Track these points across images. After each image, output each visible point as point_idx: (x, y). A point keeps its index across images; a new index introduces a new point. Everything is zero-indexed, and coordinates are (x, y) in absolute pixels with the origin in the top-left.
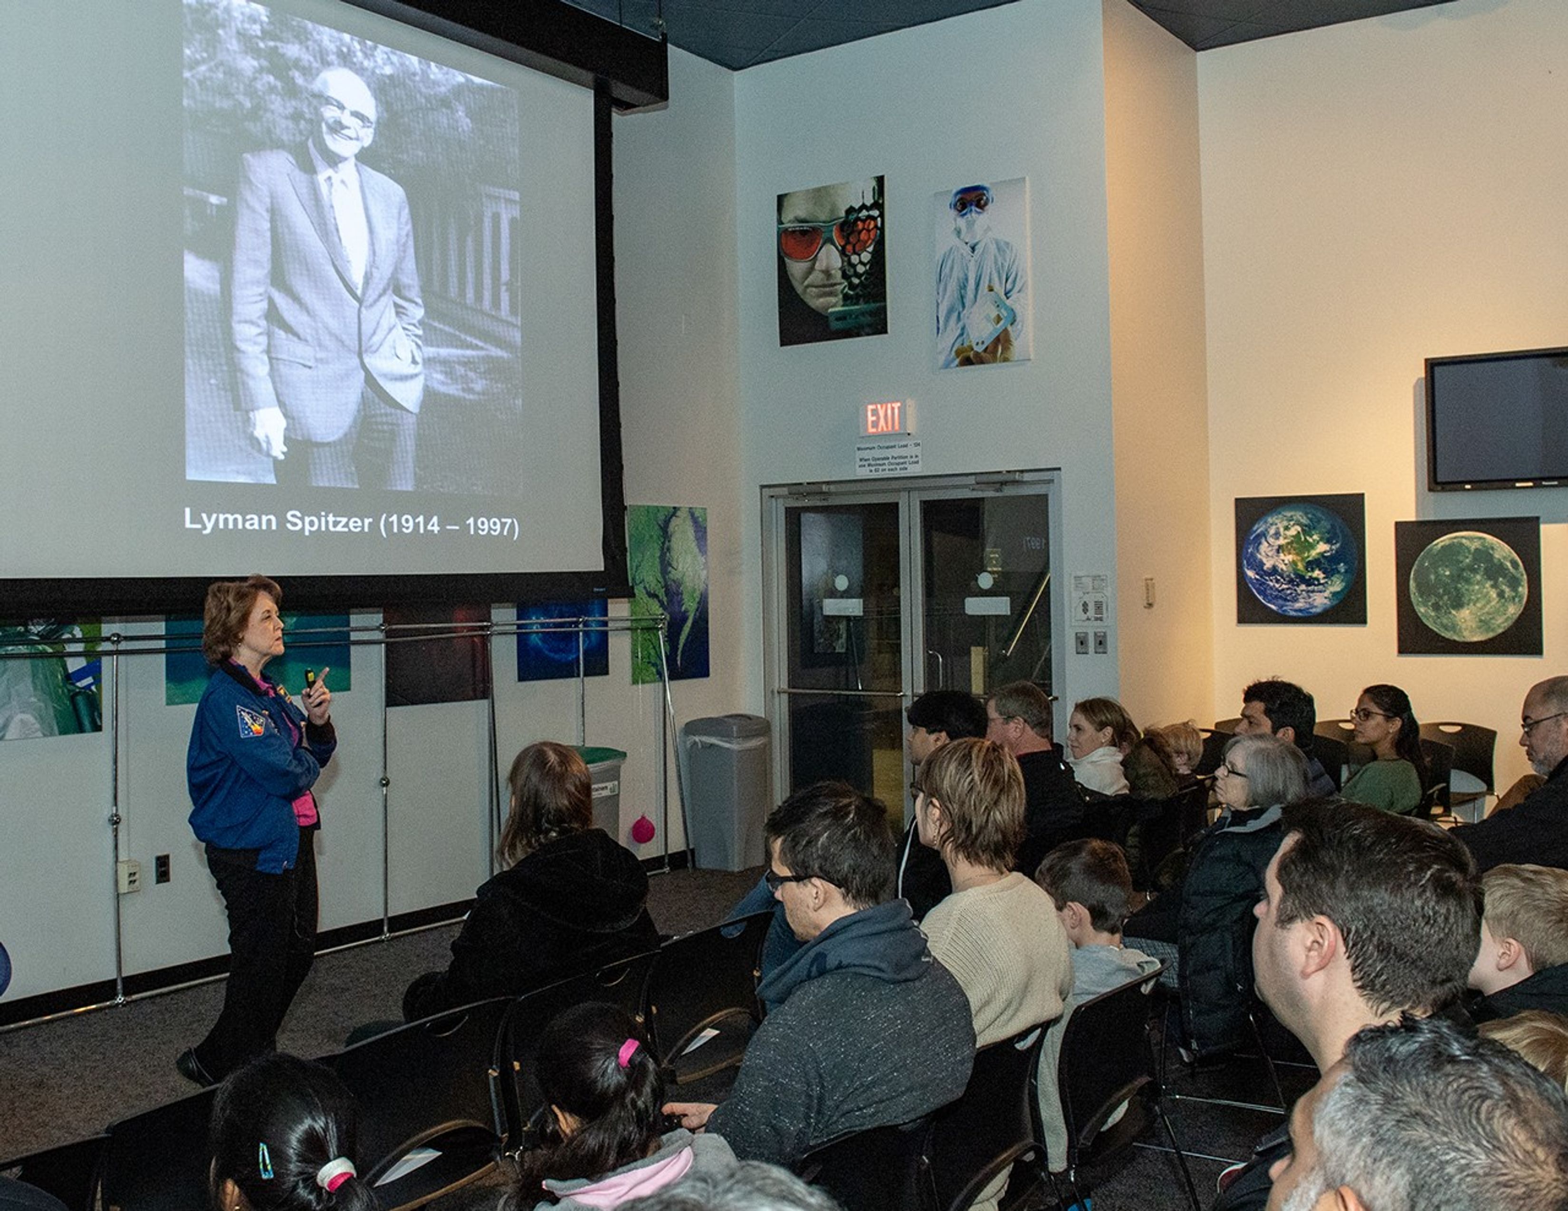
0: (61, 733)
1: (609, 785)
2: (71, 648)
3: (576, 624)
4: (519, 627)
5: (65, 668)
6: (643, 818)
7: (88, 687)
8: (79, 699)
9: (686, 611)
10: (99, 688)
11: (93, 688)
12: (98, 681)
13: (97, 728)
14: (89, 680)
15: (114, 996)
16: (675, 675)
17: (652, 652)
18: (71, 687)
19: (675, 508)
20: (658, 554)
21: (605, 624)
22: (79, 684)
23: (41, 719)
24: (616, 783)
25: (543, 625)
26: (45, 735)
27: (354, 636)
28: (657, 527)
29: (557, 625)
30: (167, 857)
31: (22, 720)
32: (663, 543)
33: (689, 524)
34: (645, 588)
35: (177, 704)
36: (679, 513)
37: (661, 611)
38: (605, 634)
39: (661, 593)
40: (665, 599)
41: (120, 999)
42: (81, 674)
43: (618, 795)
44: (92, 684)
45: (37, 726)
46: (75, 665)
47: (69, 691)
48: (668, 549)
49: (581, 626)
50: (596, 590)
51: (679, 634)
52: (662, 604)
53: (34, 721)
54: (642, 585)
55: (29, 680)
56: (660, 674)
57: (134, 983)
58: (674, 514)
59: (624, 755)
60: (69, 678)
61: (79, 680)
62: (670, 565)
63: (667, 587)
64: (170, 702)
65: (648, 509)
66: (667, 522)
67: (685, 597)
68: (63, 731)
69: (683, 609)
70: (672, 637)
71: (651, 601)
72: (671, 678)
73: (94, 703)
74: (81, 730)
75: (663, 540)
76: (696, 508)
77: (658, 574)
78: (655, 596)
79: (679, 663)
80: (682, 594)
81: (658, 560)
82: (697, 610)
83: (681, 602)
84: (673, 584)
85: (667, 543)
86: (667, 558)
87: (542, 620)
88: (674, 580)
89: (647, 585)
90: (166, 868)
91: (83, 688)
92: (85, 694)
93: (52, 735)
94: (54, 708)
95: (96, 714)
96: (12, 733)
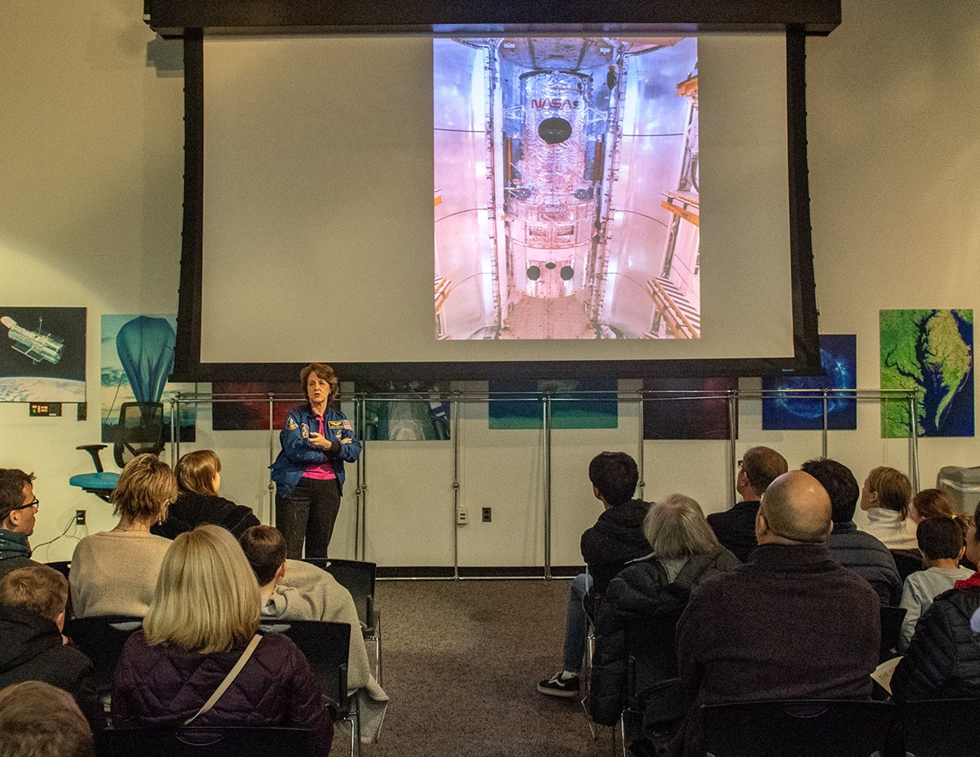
0: (426, 439)
2: (433, 397)
4: (764, 394)
5: (429, 407)
7: (442, 417)
8: (438, 423)
9: (947, 386)
10: (449, 418)
11: (445, 417)
12: (448, 414)
13: (448, 438)
14: (443, 413)
15: (452, 575)
16: (933, 433)
17: (906, 415)
18: (432, 416)
19: (934, 311)
20: (913, 344)
23: (416, 431)
25: (788, 393)
26: (418, 440)
27: (620, 396)
28: (912, 326)
29: (800, 394)
30: (489, 509)
32: (920, 337)
33: (950, 322)
34: (898, 369)
35: (495, 428)
36: (938, 315)
37: (916, 386)
38: (854, 401)
39: (918, 373)
40: (922, 378)
41: (456, 577)
42: (438, 410)
44: (444, 415)
45: (414, 435)
47: (431, 418)
48: (926, 341)
49: (825, 394)
51: (939, 402)
52: (918, 381)
53: (412, 432)
54: (895, 367)
55: (409, 412)
56: (912, 431)
57: (465, 571)
58: (932, 315)
60: (431, 412)
61: (436, 414)
62: (928, 352)
63: (923, 368)
64: (491, 427)
65: (902, 312)
66: (924, 321)
67: (946, 376)
68: (429, 438)
69: (943, 385)
70: (930, 405)
71: (905, 378)
72: (926, 435)
73: (446, 427)
74: (438, 438)
75: (919, 334)
76: (960, 310)
77: (914, 360)
78: (909, 375)
79: (937, 424)
80: (941, 373)
81: (914, 349)
82: (959, 386)
83: (940, 380)
84: (930, 366)
85: (924, 336)
86: (924, 347)
87: (788, 390)
88: (932, 364)
89: (901, 367)
90: (489, 514)
91: (440, 417)
92: (440, 421)
93: (422, 440)
94: (423, 427)
95: (446, 431)
96: (399, 437)
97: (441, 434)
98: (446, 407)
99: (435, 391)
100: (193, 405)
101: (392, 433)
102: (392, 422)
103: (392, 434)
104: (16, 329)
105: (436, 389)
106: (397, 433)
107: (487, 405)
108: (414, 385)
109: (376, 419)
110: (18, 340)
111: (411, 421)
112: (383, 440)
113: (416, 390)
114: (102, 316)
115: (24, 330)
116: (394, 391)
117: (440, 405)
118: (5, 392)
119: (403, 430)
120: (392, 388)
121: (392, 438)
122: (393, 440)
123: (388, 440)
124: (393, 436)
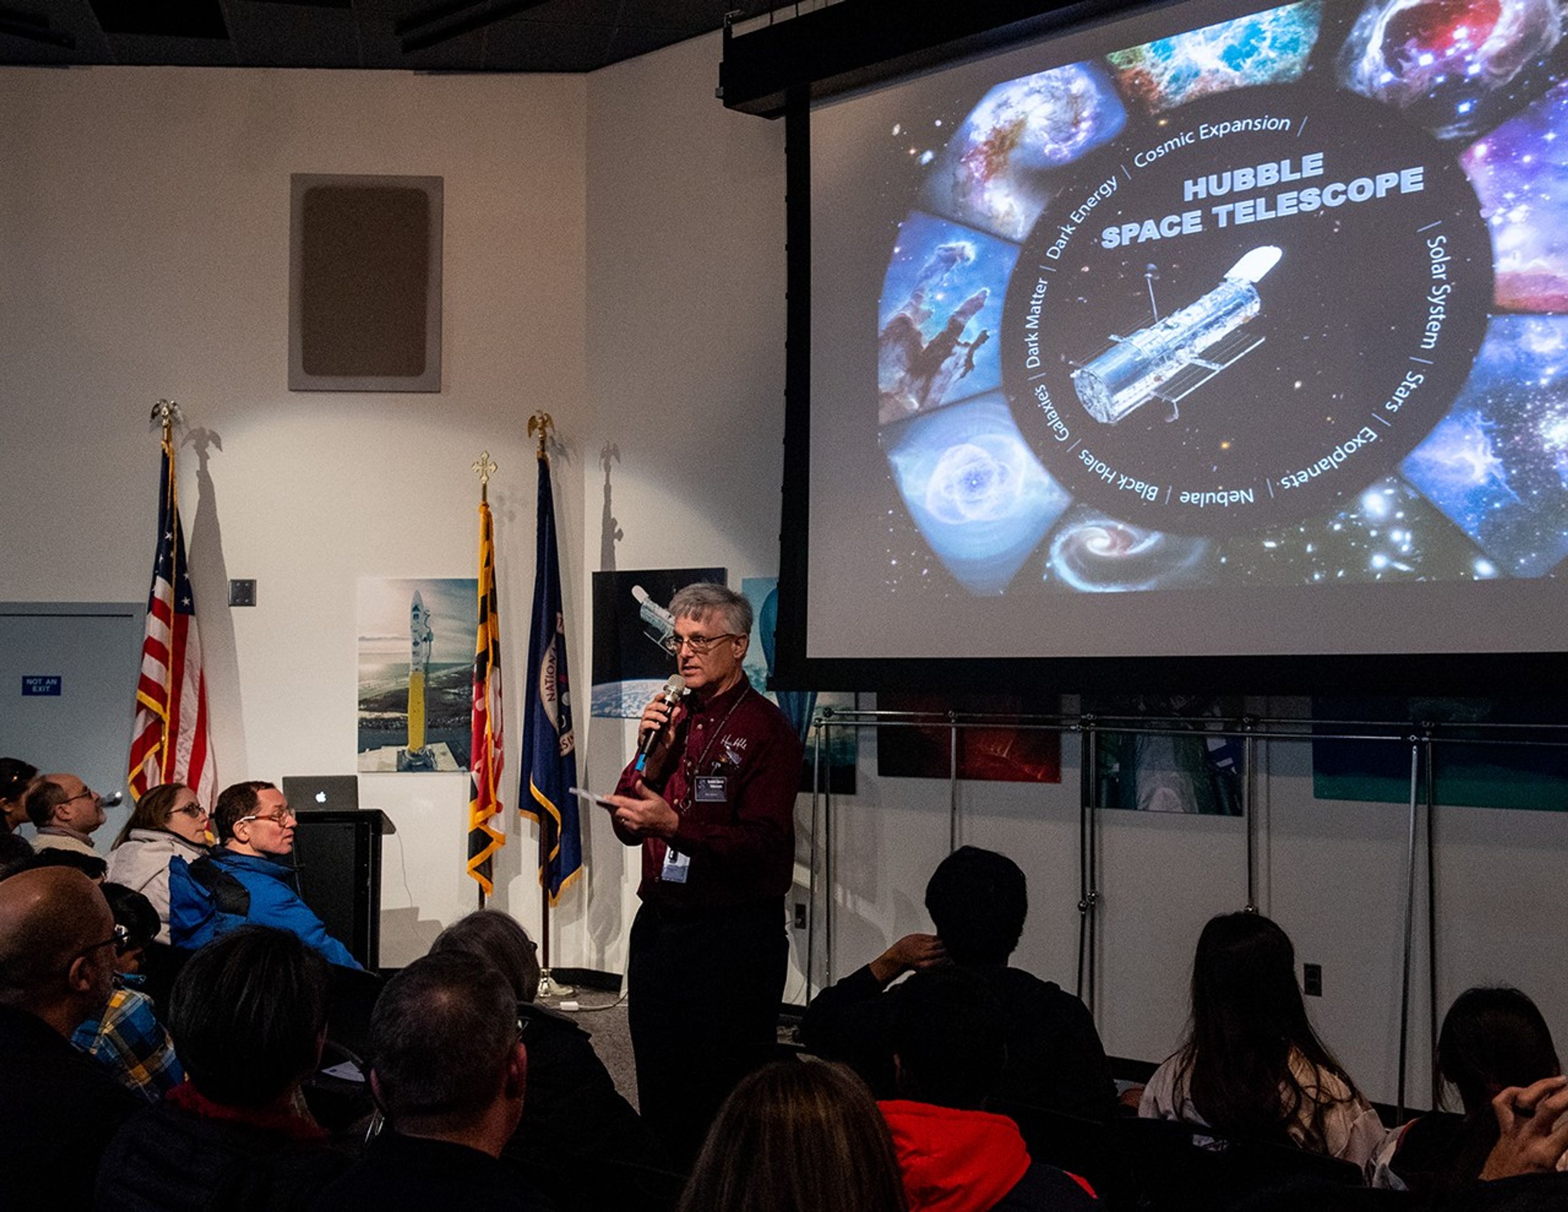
0: (1200, 812)
2: (1212, 727)
5: (1205, 746)
7: (1228, 768)
8: (1220, 781)
10: (1240, 770)
11: (1233, 769)
12: (1239, 763)
13: (1238, 813)
14: (1229, 761)
18: (1210, 766)
22: (1219, 764)
23: (1182, 794)
26: (1185, 812)
30: (1318, 967)
31: (1165, 794)
35: (1327, 798)
42: (1221, 754)
44: (1231, 766)
45: (1178, 801)
46: (1214, 744)
53: (1175, 795)
55: (1170, 755)
60: (1209, 757)
61: (1220, 760)
64: (1319, 794)
68: (1204, 810)
73: (1234, 789)
74: (1220, 811)
90: (1317, 980)
91: (1225, 768)
92: (1225, 776)
93: (1192, 812)
94: (1195, 786)
95: (1236, 796)
96: (1155, 805)
97: (1226, 804)
98: (1234, 749)
99: (1214, 716)
100: (851, 731)
101: (1142, 795)
102: (1142, 774)
103: (1142, 799)
104: (649, 605)
105: (1217, 711)
106: (1149, 797)
107: (1309, 745)
108: (1179, 703)
109: (1116, 767)
110: (650, 621)
111: (1174, 774)
112: (1128, 808)
113: (1183, 712)
114: (744, 580)
115: (657, 606)
116: (1144, 714)
117: (1222, 743)
118: (636, 703)
119: (1159, 791)
120: (1142, 707)
121: (1144, 805)
122: (1144, 810)
123: (1136, 809)
124: (1144, 801)
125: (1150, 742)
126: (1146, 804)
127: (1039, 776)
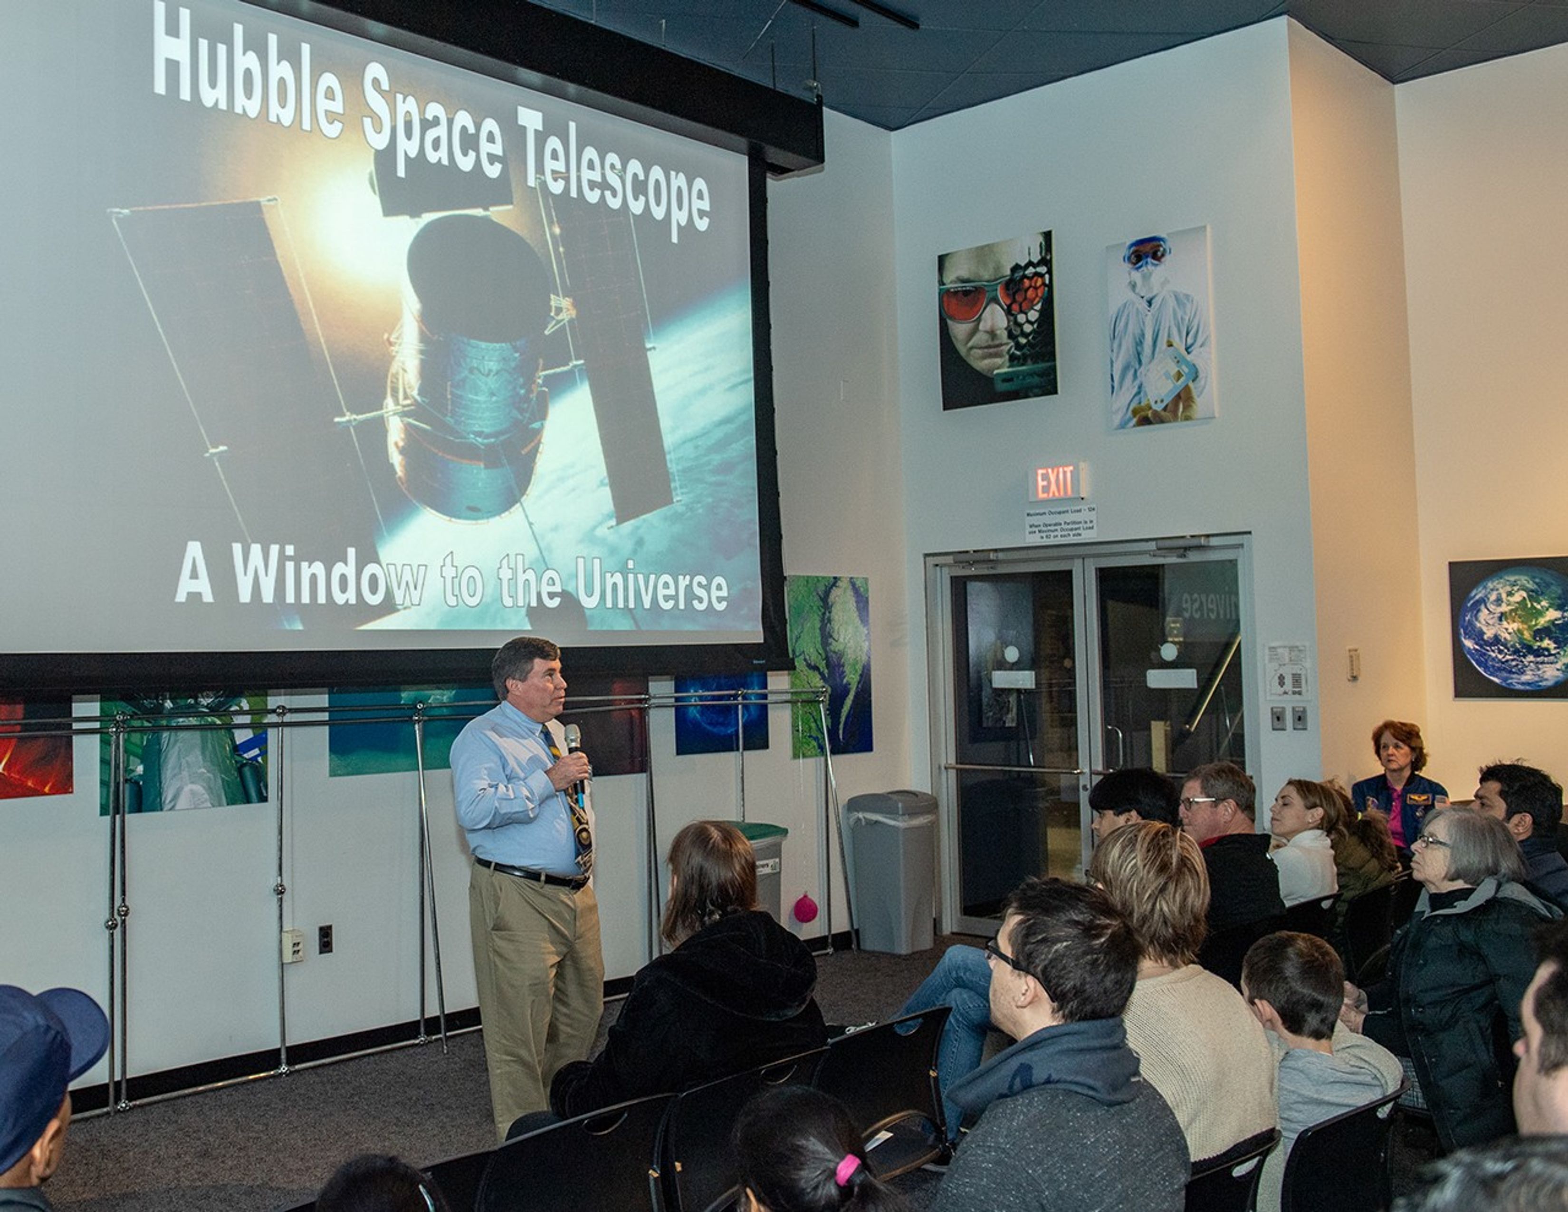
0: (228, 804)
1: (771, 862)
2: (239, 720)
3: (735, 697)
4: (677, 699)
5: (233, 740)
6: (805, 896)
7: (255, 758)
8: (247, 771)
9: (848, 684)
10: (265, 761)
11: (260, 759)
12: (264, 753)
13: (263, 799)
14: (256, 751)
15: (277, 1065)
16: (838, 749)
17: (813, 725)
18: (238, 758)
19: (835, 578)
20: (818, 625)
21: (765, 697)
22: (245, 756)
23: (210, 790)
24: (777, 860)
25: (701, 698)
26: (213, 806)
28: (816, 598)
29: (714, 698)
30: (330, 928)
31: (191, 790)
32: (824, 614)
33: (850, 593)
34: (805, 660)
35: (340, 775)
36: (839, 583)
37: (821, 683)
38: (764, 708)
39: (822, 665)
40: (826, 671)
41: (284, 1069)
42: (248, 745)
43: (780, 873)
44: (258, 756)
45: (206, 796)
46: (242, 736)
47: (236, 762)
48: (829, 620)
49: (740, 698)
50: (755, 662)
51: (841, 707)
52: (822, 676)
53: (204, 792)
54: (802, 657)
55: (198, 752)
56: (822, 748)
57: (298, 1053)
58: (834, 584)
59: (785, 832)
60: (237, 749)
61: (245, 753)
62: (831, 636)
63: (827, 658)
64: (333, 773)
65: (808, 579)
66: (827, 593)
67: (847, 669)
68: (231, 802)
69: (845, 681)
70: (834, 711)
71: (811, 672)
72: (833, 752)
73: (260, 776)
74: (248, 801)
75: (823, 610)
76: (857, 578)
77: (819, 646)
78: (815, 668)
79: (841, 737)
80: (843, 666)
81: (818, 631)
82: (859, 683)
83: (842, 675)
84: (834, 656)
85: (827, 614)
86: (827, 630)
87: (700, 693)
88: (834, 652)
89: (807, 657)
90: (329, 939)
91: (250, 759)
92: (252, 766)
93: (220, 805)
94: (223, 779)
95: (262, 785)
96: (182, 803)
98: (260, 741)
99: (241, 708)
101: (168, 795)
106: (175, 797)
107: (326, 729)
109: (140, 769)
112: (153, 810)
119: (189, 787)
121: (169, 806)
122: (171, 809)
123: (162, 810)
124: (170, 802)
125: (176, 741)
126: (172, 804)
127: (47, 789)
